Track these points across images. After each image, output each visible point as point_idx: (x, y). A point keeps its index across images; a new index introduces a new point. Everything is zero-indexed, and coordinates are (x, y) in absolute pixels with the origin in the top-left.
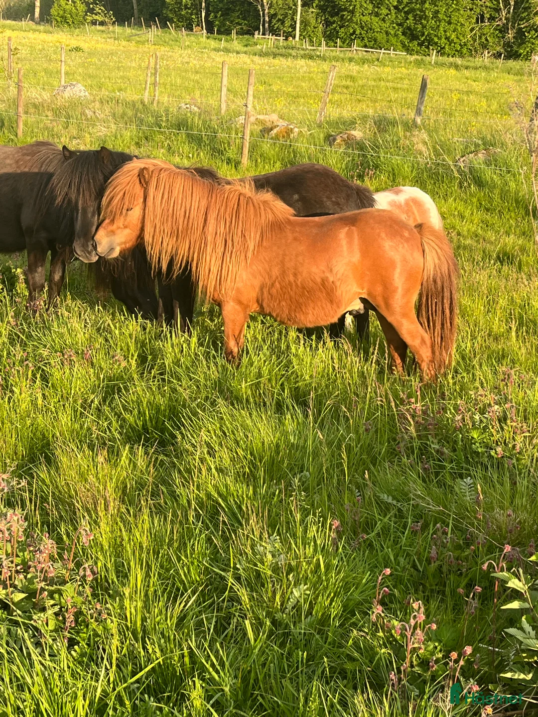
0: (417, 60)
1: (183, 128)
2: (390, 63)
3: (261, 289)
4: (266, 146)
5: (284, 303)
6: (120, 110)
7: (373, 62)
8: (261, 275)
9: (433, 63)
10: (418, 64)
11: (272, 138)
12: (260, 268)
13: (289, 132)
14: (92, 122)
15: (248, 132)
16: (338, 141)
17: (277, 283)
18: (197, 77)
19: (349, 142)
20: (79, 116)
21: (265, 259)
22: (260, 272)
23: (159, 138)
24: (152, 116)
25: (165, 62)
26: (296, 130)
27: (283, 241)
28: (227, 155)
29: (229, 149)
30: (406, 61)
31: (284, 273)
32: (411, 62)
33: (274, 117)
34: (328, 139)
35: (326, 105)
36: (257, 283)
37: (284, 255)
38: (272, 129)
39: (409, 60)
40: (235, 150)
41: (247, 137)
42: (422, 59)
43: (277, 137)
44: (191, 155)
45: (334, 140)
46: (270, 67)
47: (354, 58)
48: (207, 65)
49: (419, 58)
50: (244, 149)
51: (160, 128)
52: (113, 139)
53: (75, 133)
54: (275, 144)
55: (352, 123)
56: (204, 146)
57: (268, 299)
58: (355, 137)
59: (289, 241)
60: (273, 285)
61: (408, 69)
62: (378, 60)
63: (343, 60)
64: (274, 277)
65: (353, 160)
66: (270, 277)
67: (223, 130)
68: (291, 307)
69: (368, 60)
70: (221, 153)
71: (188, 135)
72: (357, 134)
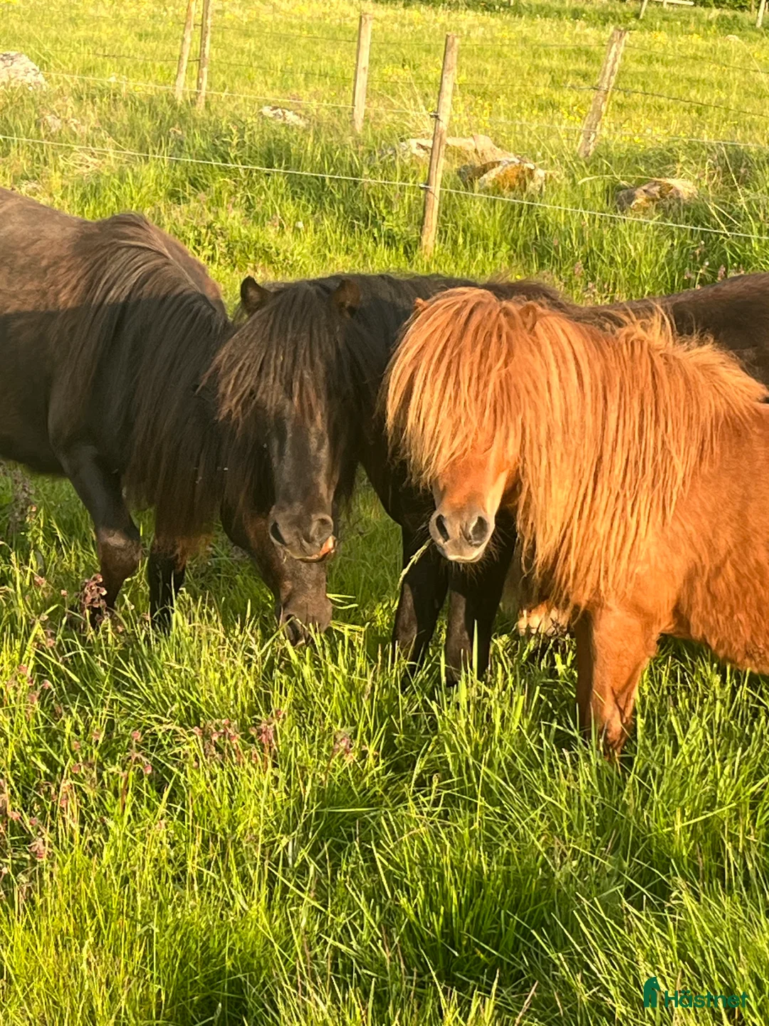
0: (724, 18)
1: (280, 160)
2: (666, 23)
3: (690, 580)
4: (475, 207)
5: (742, 616)
6: (122, 116)
7: (627, 20)
8: (692, 545)
9: (759, 25)
10: (727, 26)
11: (487, 190)
12: (690, 528)
13: (523, 178)
14: (63, 142)
15: (439, 176)
16: (639, 200)
17: (728, 565)
18: (250, 45)
19: (666, 203)
20: (33, 129)
21: (703, 508)
22: (690, 539)
23: (220, 182)
24: (203, 134)
25: (170, 9)
26: (540, 173)
27: (744, 463)
28: (385, 226)
29: (389, 213)
30: (699, 21)
31: (745, 542)
32: (710, 23)
33: (484, 143)
34: (616, 197)
35: (599, 118)
36: (680, 566)
37: (746, 499)
38: (484, 170)
39: (705, 18)
40: (402, 215)
41: (436, 188)
42: (735, 17)
43: (497, 189)
44: (300, 225)
45: (631, 197)
46: (403, 25)
47: (583, 12)
48: (263, 18)
49: (729, 13)
50: (428, 214)
51: (225, 161)
52: (116, 182)
53: (24, 164)
54: (494, 202)
55: (664, 160)
56: (331, 204)
57: (705, 606)
58: (678, 192)
59: (758, 464)
60: (718, 570)
61: (705, 37)
62: (637, 16)
63: (559, 13)
64: (722, 553)
65: (682, 244)
66: (713, 550)
67: (373, 170)
68: (758, 624)
69: (614, 15)
70: (370, 220)
71: (291, 179)
72: (684, 186)
